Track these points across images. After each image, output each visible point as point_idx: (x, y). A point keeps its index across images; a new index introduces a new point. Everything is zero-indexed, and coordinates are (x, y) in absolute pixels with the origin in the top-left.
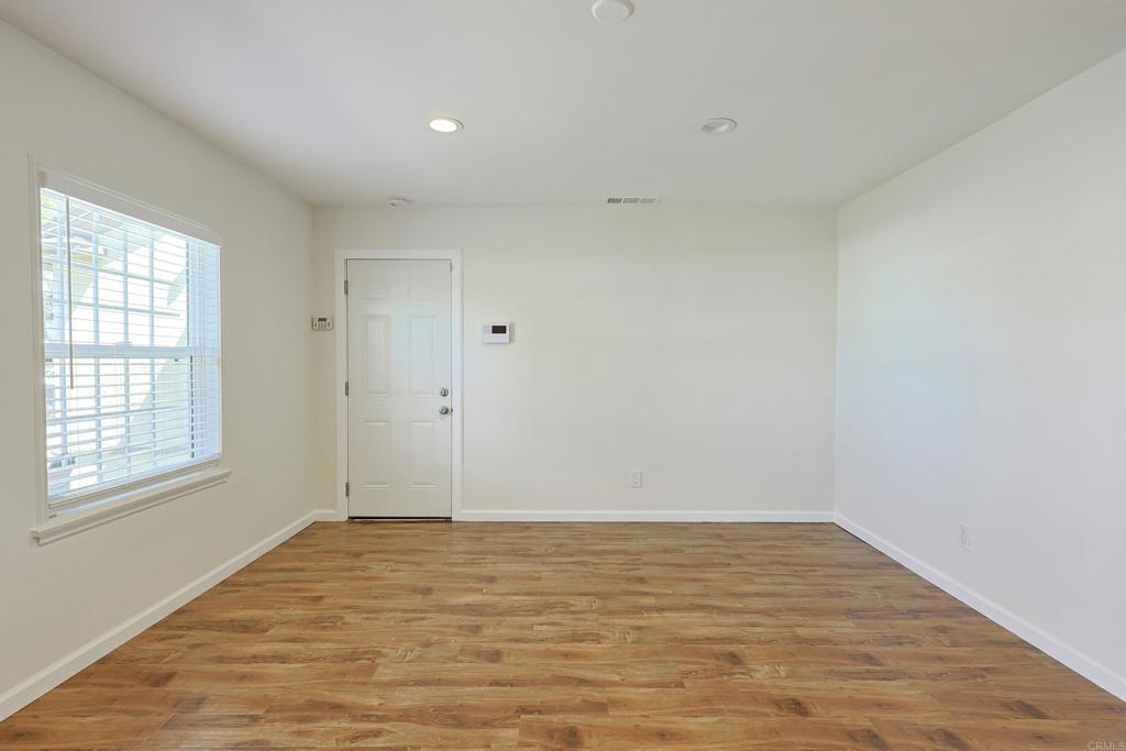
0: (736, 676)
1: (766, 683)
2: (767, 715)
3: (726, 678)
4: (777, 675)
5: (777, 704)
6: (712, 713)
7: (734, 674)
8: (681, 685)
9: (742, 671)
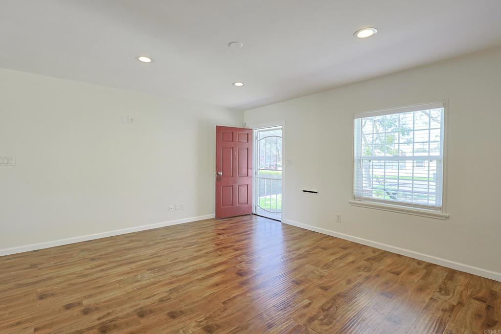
0: (203, 318)
1: (189, 321)
2: (185, 306)
3: (208, 315)
4: (184, 329)
5: (182, 312)
6: (206, 298)
7: (205, 319)
8: (224, 303)
9: (202, 323)
